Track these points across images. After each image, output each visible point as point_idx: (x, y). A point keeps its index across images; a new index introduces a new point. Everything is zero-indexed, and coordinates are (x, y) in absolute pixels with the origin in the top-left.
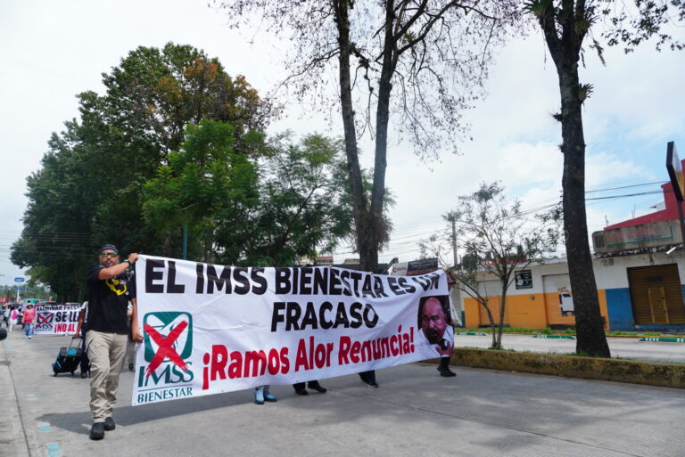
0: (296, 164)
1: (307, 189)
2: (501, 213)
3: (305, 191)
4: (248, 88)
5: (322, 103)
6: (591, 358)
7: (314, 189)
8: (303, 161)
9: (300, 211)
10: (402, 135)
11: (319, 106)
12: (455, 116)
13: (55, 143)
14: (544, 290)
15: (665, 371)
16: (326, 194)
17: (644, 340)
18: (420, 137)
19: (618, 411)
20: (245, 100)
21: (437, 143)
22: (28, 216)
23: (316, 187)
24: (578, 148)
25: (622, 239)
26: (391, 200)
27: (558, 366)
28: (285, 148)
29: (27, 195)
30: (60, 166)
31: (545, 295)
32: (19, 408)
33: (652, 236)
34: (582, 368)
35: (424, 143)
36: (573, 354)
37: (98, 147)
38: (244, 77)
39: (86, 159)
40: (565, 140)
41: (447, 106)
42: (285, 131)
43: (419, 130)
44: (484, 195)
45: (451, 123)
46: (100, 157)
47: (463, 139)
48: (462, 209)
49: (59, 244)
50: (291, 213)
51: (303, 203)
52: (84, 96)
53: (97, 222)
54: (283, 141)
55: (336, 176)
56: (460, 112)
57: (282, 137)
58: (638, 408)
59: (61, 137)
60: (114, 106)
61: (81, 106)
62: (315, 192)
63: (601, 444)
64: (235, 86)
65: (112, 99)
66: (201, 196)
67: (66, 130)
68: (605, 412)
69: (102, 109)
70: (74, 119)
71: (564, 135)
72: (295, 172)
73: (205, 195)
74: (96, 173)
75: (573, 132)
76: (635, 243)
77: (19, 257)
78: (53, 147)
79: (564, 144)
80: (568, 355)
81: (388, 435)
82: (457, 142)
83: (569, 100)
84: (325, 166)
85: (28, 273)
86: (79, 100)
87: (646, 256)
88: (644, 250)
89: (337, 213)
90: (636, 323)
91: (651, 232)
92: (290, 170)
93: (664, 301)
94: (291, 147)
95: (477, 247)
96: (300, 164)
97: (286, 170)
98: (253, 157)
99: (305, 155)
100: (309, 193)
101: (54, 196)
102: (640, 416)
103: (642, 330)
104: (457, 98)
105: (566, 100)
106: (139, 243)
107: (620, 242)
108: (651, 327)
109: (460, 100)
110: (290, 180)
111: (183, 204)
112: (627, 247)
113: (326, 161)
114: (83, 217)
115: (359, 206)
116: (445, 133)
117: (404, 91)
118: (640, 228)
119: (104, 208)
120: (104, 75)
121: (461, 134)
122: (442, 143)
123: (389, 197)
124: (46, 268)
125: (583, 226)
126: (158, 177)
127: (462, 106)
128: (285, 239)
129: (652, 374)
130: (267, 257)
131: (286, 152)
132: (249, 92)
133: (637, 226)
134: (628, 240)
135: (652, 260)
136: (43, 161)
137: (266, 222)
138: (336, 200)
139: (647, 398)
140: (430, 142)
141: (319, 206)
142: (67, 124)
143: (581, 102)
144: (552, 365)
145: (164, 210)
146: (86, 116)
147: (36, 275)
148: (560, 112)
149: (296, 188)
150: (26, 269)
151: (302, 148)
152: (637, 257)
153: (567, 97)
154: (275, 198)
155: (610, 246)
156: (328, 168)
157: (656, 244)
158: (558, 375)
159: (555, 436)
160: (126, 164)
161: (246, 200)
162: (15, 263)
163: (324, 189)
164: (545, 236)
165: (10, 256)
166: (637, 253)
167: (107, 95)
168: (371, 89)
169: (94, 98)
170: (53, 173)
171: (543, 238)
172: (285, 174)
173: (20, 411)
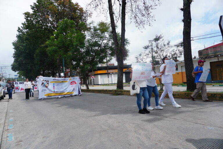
0: (96, 32)
1: (100, 41)
2: (163, 45)
3: (100, 42)
4: (79, 7)
5: (103, 11)
6: (191, 92)
7: (103, 41)
8: (98, 31)
9: (98, 48)
10: (131, 20)
11: (102, 12)
12: (149, 12)
13: (19, 31)
14: (182, 71)
15: (214, 95)
16: (107, 42)
17: (214, 86)
18: (138, 21)
19: (195, 108)
20: (79, 12)
21: (144, 22)
22: (14, 55)
23: (103, 40)
24: (189, 20)
25: (208, 52)
26: (128, 43)
27: (180, 95)
28: (92, 27)
29: (14, 48)
30: (22, 38)
31: (182, 72)
32: (6, 114)
33: (219, 51)
34: (188, 95)
35: (139, 23)
36: (185, 91)
37: (33, 31)
38: (78, 3)
39: (29, 35)
40: (184, 18)
41: (146, 9)
42: (91, 21)
43: (137, 18)
44: (157, 39)
45: (148, 15)
46: (34, 34)
47: (152, 20)
48: (150, 45)
49: (25, 64)
50: (96, 49)
51: (99, 46)
52: (26, 14)
53: (36, 56)
54: (91, 25)
55: (110, 36)
56: (151, 11)
57: (90, 24)
58: (202, 107)
59: (21, 28)
60: (35, 17)
61: (25, 17)
62: (103, 42)
63: (184, 120)
64: (75, 6)
65: (34, 14)
66: (65, 45)
67: (23, 26)
68: (190, 109)
69: (32, 18)
70: (25, 22)
71: (184, 16)
72: (96, 35)
73: (67, 45)
74: (33, 40)
75: (187, 15)
76: (212, 54)
77: (14, 68)
78: (19, 32)
79: (184, 19)
80: (184, 91)
81: (116, 119)
82: (150, 22)
83: (186, 3)
84: (106, 33)
85: (18, 73)
86: (24, 15)
87: (217, 58)
88: (216, 56)
89: (111, 48)
90: (212, 80)
91: (218, 49)
92: (94, 35)
93: (222, 73)
94: (94, 27)
95: (155, 57)
96: (98, 32)
97: (93, 35)
98: (83, 31)
99: (99, 29)
100: (101, 42)
101: (21, 48)
102: (201, 110)
103: (214, 83)
104: (149, 6)
105: (185, 3)
106: (49, 62)
107: (207, 53)
108: (217, 81)
109: (150, 6)
110: (94, 38)
111: (60, 48)
112: (210, 55)
113: (106, 31)
114: (31, 55)
115: (116, 45)
116: (146, 18)
117: (132, 5)
118: (215, 48)
119: (37, 51)
120: (31, 6)
121: (151, 18)
122: (145, 22)
123: (128, 41)
124: (23, 72)
125: (190, 48)
126: (51, 40)
127: (151, 8)
128: (94, 58)
129: (210, 96)
130: (89, 64)
131: (93, 29)
132: (80, 8)
133: (214, 48)
134: (210, 53)
135: (218, 59)
136: (17, 37)
137: (88, 53)
138: (110, 44)
139: (206, 104)
140: (141, 22)
141: (105, 46)
142: (22, 24)
143: (190, 3)
144: (178, 95)
145: (53, 50)
146: (27, 20)
147: (20, 74)
148: (183, 8)
149: (97, 40)
150: (17, 72)
151: (98, 27)
152: (213, 58)
153: (185, 2)
154: (90, 45)
155: (204, 55)
156: (107, 33)
157: (220, 53)
158: (180, 98)
159: (170, 117)
160: (42, 36)
161: (80, 46)
162: (13, 70)
163: (106, 41)
164: (177, 52)
165: (11, 68)
166: (214, 57)
167: (33, 13)
168: (120, 5)
169: (29, 14)
170: (20, 41)
171: (177, 53)
172: (93, 36)
173: (6, 115)
